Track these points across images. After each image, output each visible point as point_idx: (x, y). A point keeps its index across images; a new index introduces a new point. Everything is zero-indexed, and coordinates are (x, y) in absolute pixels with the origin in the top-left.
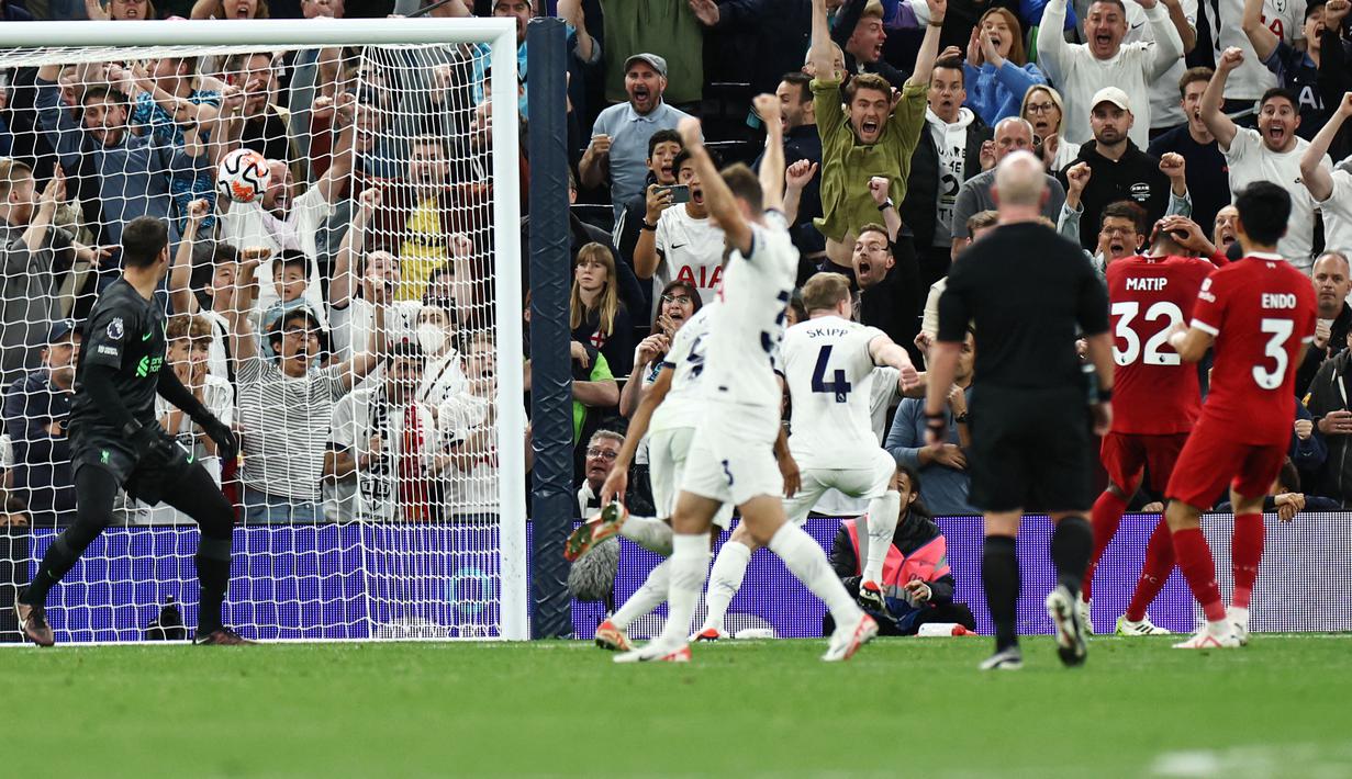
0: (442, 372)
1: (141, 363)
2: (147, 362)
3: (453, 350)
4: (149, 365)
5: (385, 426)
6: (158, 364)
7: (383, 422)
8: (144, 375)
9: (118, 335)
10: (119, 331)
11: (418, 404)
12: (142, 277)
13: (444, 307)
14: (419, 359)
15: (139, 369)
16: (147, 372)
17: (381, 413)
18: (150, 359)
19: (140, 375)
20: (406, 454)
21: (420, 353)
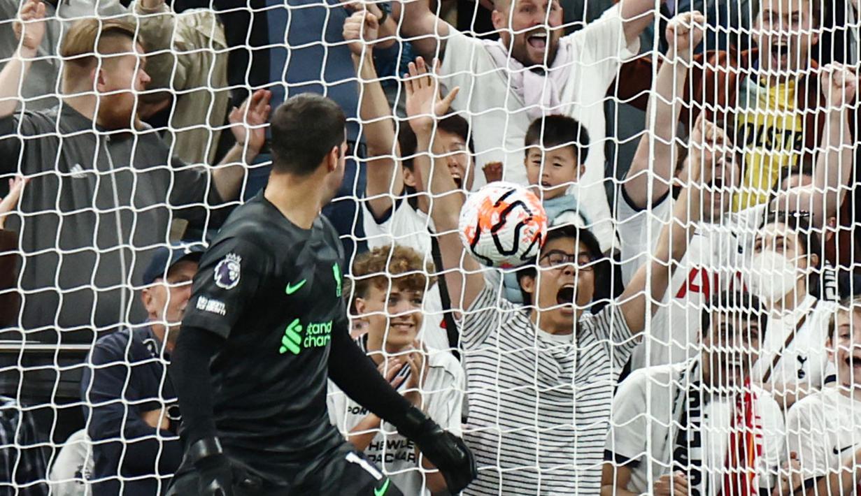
0: (791, 337)
1: (289, 331)
2: (299, 328)
3: (810, 299)
4: (303, 334)
5: (698, 424)
6: (324, 334)
7: (696, 419)
8: (296, 350)
9: (230, 282)
10: (233, 275)
11: (755, 388)
12: (296, 192)
13: (798, 229)
14: (754, 317)
15: (285, 340)
16: (301, 346)
17: (692, 405)
18: (304, 324)
19: (289, 352)
20: (731, 468)
21: (756, 306)
